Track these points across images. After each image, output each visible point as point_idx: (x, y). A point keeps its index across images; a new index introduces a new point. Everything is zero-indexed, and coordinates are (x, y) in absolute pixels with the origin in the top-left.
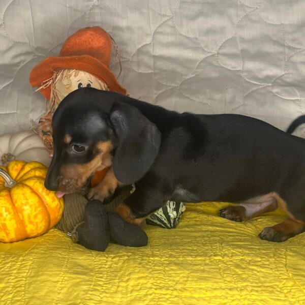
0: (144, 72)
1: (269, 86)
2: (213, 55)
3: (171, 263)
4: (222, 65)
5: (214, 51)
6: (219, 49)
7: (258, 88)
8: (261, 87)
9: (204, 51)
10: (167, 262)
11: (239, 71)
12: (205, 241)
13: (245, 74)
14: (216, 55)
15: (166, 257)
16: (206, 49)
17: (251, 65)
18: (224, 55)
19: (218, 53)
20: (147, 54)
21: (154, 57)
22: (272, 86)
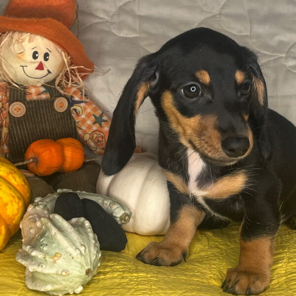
0: (128, 36)
1: (281, 58)
2: (214, 17)
3: (159, 281)
4: (226, 29)
5: (216, 11)
6: (222, 8)
7: (269, 60)
8: (272, 59)
9: (202, 11)
10: (155, 279)
11: (246, 36)
12: (200, 258)
13: (254, 41)
14: (218, 16)
15: (154, 274)
16: (205, 9)
17: (260, 29)
18: (227, 15)
19: (220, 14)
20: (131, 13)
21: (140, 17)
22: (286, 58)
